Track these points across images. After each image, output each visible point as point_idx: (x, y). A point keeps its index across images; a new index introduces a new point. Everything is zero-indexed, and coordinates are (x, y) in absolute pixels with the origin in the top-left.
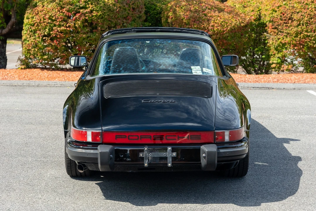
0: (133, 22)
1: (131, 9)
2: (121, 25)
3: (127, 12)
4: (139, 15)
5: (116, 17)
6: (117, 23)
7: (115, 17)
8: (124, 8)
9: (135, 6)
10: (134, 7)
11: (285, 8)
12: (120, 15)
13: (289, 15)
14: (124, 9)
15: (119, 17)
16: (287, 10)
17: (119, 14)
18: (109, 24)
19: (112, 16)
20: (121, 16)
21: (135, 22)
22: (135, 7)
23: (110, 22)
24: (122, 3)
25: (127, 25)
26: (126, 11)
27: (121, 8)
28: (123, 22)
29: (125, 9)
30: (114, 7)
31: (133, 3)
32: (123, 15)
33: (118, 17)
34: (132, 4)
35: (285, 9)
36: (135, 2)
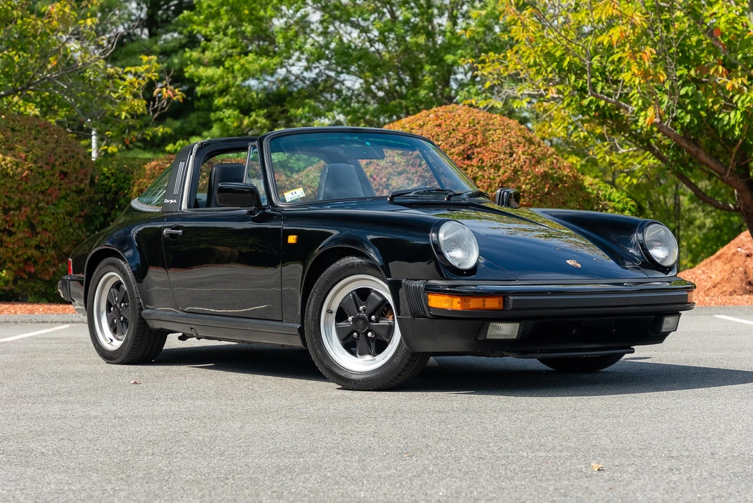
0: (63, 200)
1: (57, 175)
2: (33, 206)
3: (46, 179)
4: (77, 186)
5: (20, 188)
6: (22, 201)
7: (17, 188)
8: (41, 170)
9: (68, 168)
10: (65, 170)
11: (378, 165)
12: (29, 184)
13: (385, 179)
14: (39, 173)
15: (29, 189)
16: (381, 170)
17: (27, 183)
18: (5, 203)
19: (11, 188)
20: (31, 188)
21: (68, 202)
22: (68, 171)
23: (7, 200)
24: (35, 161)
25: (47, 206)
26: (44, 177)
27: (31, 171)
28: (38, 200)
29: (43, 174)
30: (16, 169)
31: (64, 163)
32: (36, 186)
33: (26, 189)
34: (60, 164)
35: (378, 167)
36: (67, 161)
